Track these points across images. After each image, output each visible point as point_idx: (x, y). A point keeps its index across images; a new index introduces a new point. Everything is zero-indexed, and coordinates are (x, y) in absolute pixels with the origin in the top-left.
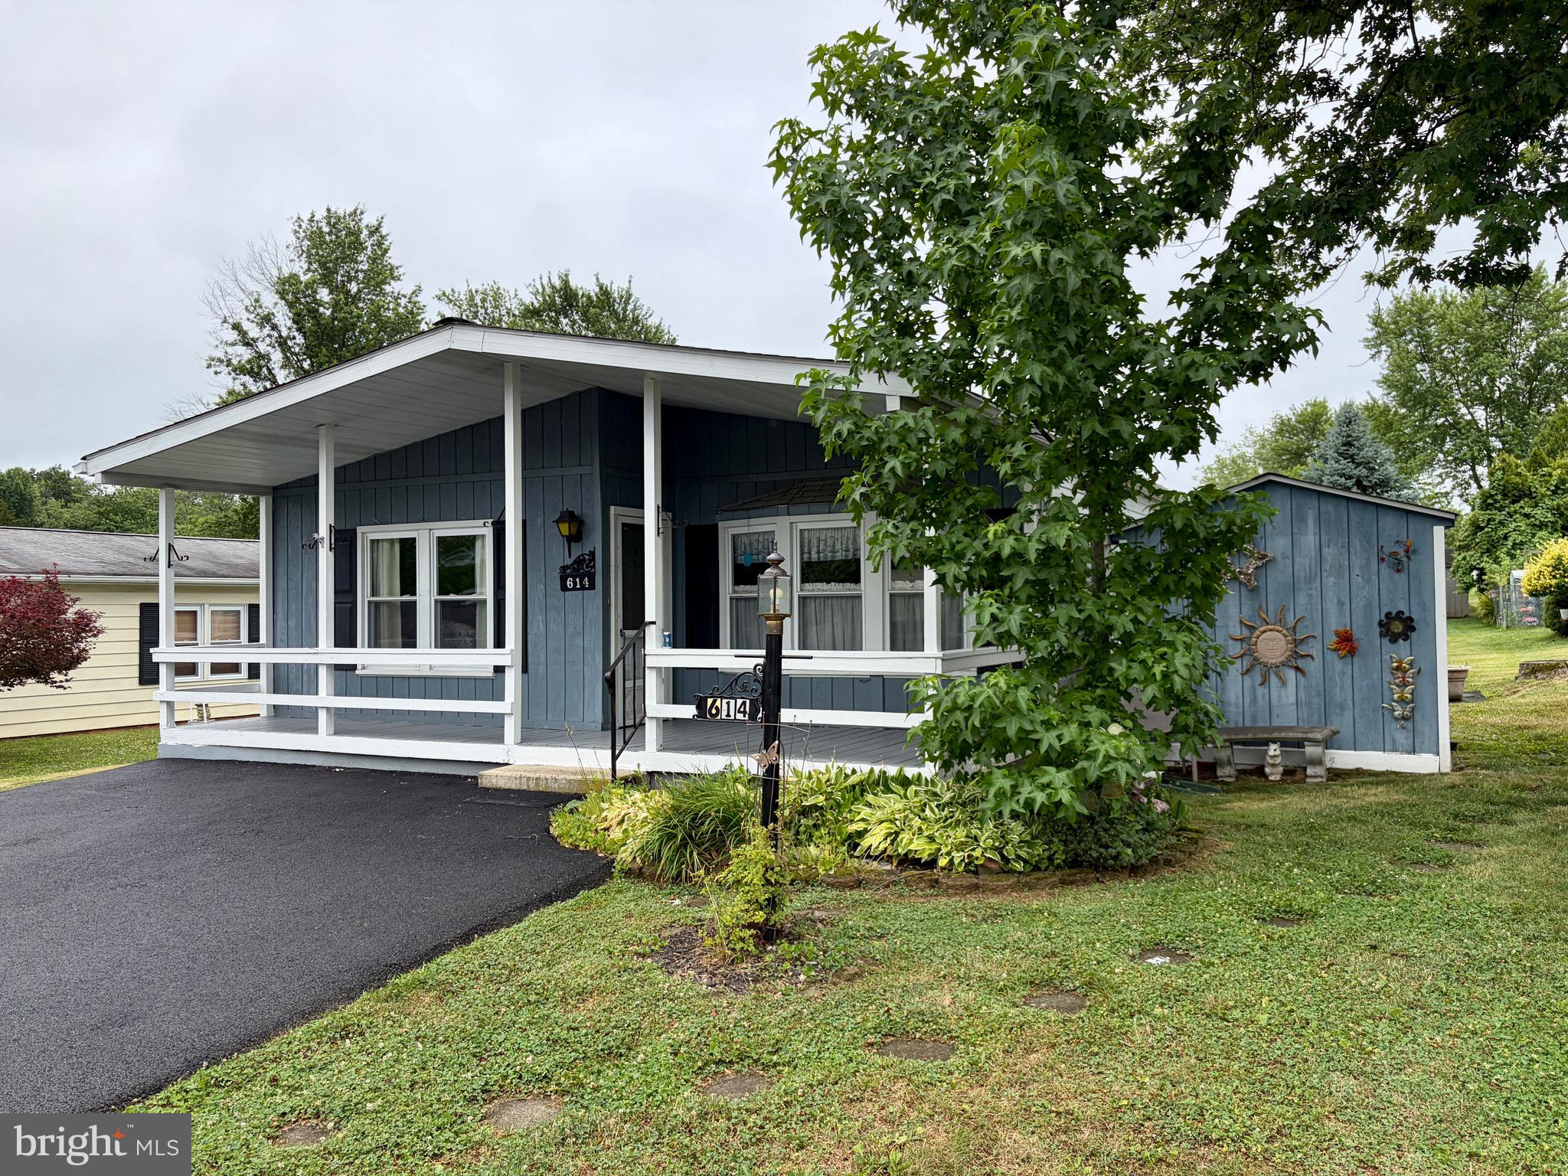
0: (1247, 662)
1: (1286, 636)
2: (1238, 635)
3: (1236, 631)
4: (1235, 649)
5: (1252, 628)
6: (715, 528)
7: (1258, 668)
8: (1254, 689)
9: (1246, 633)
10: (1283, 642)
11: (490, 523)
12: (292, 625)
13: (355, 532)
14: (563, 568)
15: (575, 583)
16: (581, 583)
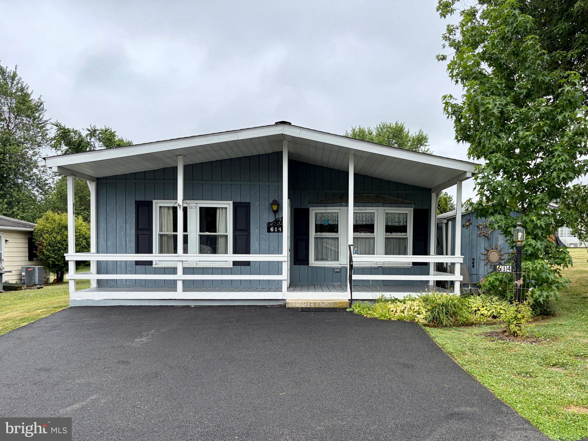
0: (486, 261)
1: (498, 253)
2: (483, 253)
3: (484, 252)
4: (483, 257)
5: (488, 251)
6: (308, 210)
7: (489, 263)
8: (487, 269)
9: (486, 252)
10: (497, 255)
11: (231, 203)
12: (109, 244)
13: (152, 202)
14: (269, 223)
15: (274, 229)
16: (277, 230)
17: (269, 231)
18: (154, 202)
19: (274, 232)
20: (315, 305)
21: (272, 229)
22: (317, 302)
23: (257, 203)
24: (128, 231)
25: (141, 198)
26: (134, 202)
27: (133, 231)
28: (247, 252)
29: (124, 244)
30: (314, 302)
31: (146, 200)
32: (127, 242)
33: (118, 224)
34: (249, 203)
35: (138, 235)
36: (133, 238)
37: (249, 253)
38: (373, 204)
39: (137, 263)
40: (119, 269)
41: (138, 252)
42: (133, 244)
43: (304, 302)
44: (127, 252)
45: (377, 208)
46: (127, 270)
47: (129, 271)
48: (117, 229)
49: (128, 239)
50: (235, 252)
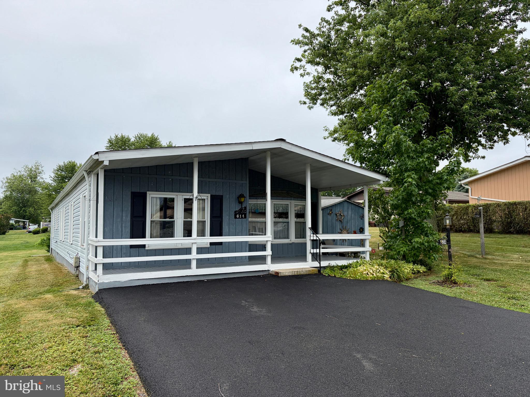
3: (339, 231)
5: (342, 230)
11: (209, 195)
12: (107, 230)
13: (146, 193)
14: (236, 211)
15: (239, 216)
16: (241, 216)
17: (236, 217)
18: (148, 193)
19: (239, 218)
20: (297, 273)
21: (238, 216)
22: (298, 270)
23: (228, 196)
24: (124, 218)
25: (137, 190)
26: (130, 193)
27: (129, 218)
28: (221, 235)
29: (121, 229)
30: (297, 270)
31: (141, 191)
32: (123, 228)
33: (115, 212)
34: (222, 196)
35: (133, 221)
36: (129, 224)
37: (222, 236)
38: (288, 198)
39: (132, 246)
40: (115, 252)
41: (132, 237)
42: (128, 230)
43: (290, 271)
44: (123, 237)
45: (290, 201)
46: (122, 253)
47: (124, 254)
48: (114, 216)
49: (123, 225)
50: (212, 235)
